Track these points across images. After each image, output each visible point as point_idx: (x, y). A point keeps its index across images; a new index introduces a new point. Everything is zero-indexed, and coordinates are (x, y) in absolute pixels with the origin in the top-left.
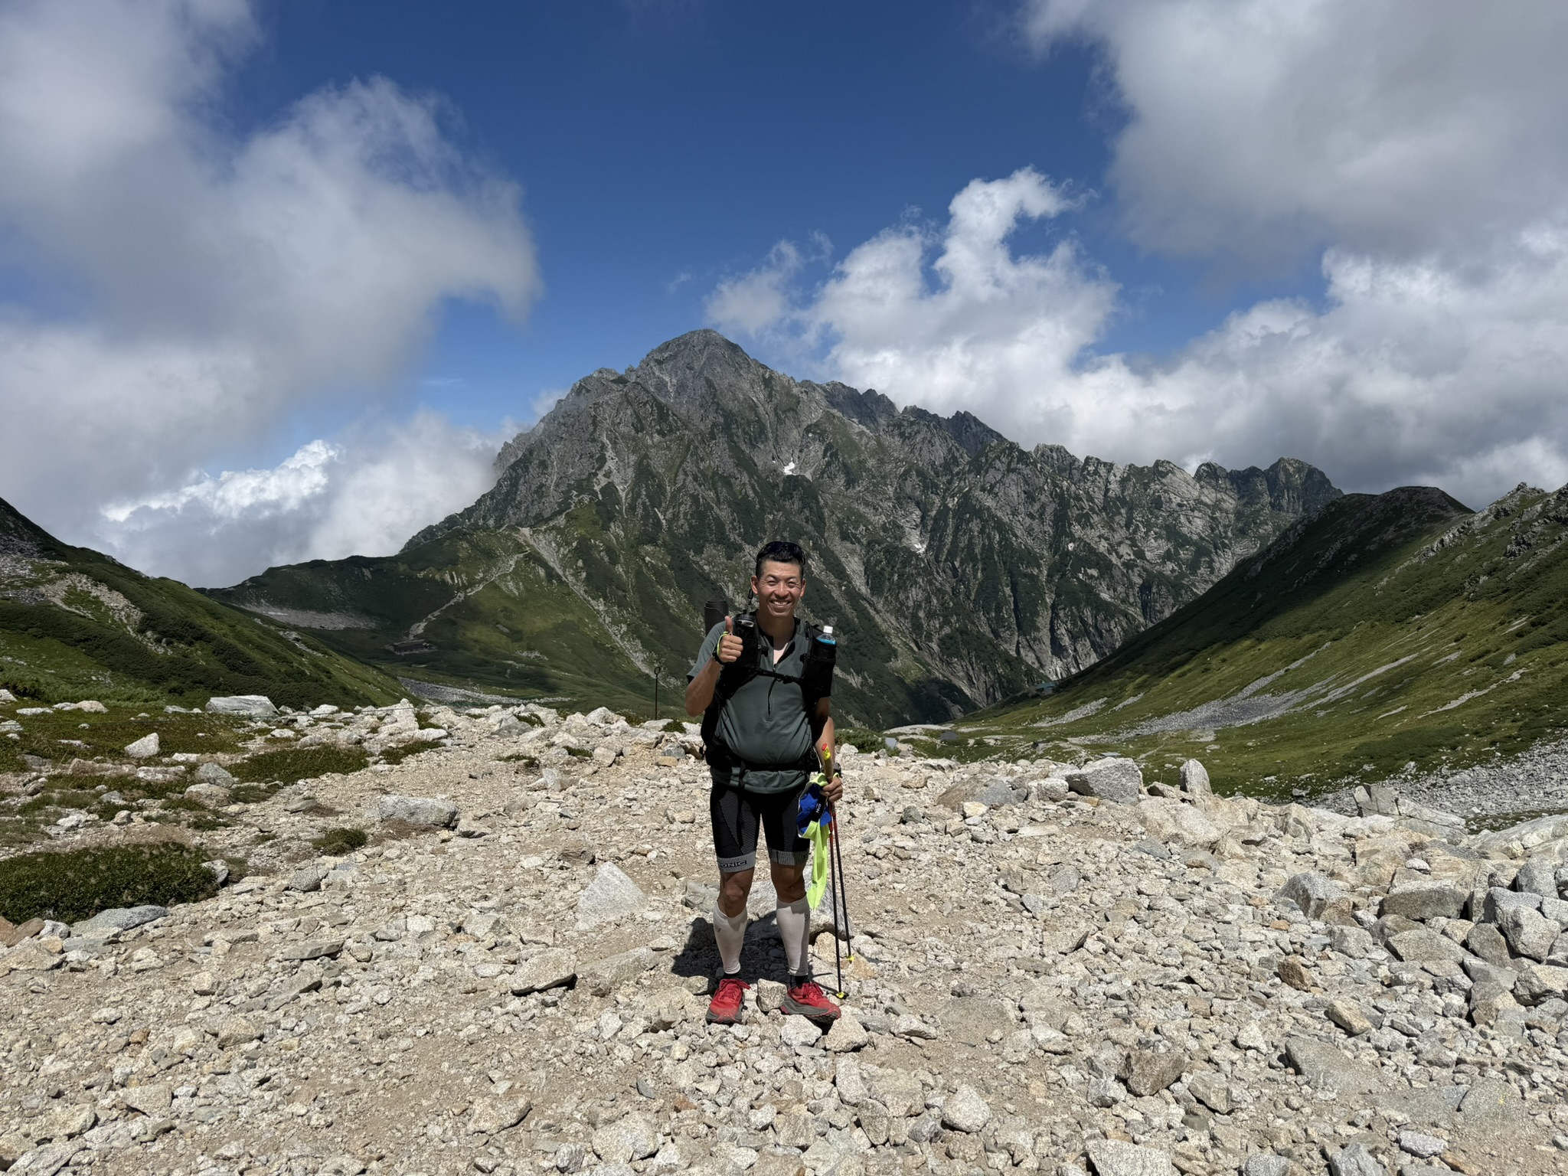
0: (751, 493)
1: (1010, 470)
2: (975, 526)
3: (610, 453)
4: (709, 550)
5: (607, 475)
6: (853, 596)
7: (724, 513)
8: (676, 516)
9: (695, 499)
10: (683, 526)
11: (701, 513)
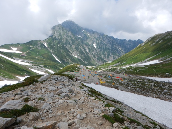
0: (74, 38)
1: (107, 38)
2: (102, 45)
3: (55, 33)
4: (68, 45)
5: (55, 35)
6: (86, 52)
7: (70, 41)
8: (63, 41)
9: (66, 39)
10: (64, 42)
11: (67, 41)
